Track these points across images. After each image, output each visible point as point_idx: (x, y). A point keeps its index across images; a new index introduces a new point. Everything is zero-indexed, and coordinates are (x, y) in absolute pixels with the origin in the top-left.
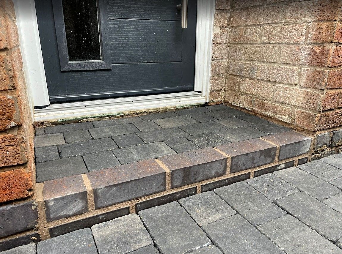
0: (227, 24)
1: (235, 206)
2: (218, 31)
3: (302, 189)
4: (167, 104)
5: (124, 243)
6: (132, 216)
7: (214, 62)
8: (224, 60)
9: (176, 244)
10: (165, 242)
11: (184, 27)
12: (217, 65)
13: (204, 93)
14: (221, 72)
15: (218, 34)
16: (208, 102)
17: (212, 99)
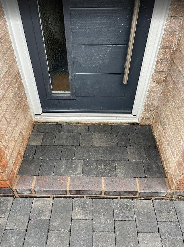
0: (163, 80)
1: (95, 215)
2: (154, 84)
3: (137, 220)
4: (109, 120)
5: (40, 214)
6: (51, 200)
7: (147, 102)
8: (157, 102)
9: (56, 224)
10: (54, 221)
11: (125, 83)
12: (150, 104)
13: (137, 117)
14: (152, 109)
15: (154, 87)
16: (139, 123)
17: (142, 122)
